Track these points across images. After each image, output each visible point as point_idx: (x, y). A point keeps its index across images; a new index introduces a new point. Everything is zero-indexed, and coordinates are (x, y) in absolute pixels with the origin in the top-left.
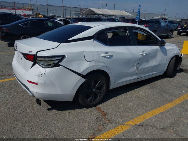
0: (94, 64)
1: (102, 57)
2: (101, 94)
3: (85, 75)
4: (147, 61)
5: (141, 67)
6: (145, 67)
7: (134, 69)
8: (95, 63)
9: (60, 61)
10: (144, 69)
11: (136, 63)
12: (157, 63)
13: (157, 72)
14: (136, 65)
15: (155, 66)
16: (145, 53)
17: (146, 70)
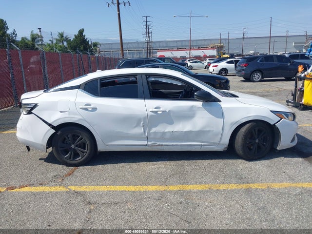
0: (67, 116)
1: (81, 108)
2: (85, 154)
3: (55, 126)
4: (171, 123)
5: (153, 130)
6: (166, 131)
7: (140, 130)
8: (69, 114)
9: (32, 109)
10: (164, 133)
11: (142, 123)
12: (197, 129)
13: (203, 144)
14: (142, 125)
15: (190, 132)
16: (161, 109)
17: (168, 136)
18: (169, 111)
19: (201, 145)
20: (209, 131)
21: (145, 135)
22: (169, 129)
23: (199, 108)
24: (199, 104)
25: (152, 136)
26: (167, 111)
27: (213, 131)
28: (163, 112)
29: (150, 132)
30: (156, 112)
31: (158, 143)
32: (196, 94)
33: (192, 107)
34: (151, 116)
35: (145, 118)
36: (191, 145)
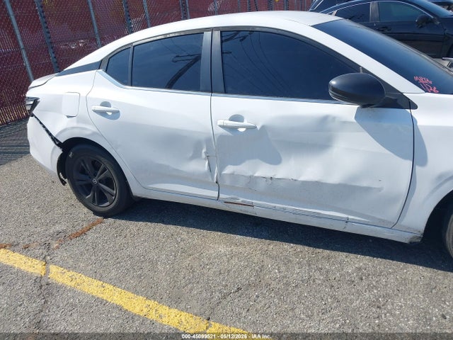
0: (75, 124)
1: (94, 111)
2: (113, 198)
3: (62, 141)
5: (229, 170)
6: (256, 175)
7: (201, 166)
8: (78, 122)
9: (33, 107)
10: (252, 179)
11: (204, 151)
12: (335, 178)
13: (350, 217)
14: (204, 156)
15: (317, 185)
16: (246, 123)
17: (262, 186)
18: (263, 127)
19: (347, 221)
20: (368, 189)
21: (213, 179)
22: (263, 170)
23: (345, 123)
24: (346, 111)
25: (228, 182)
26: (259, 127)
27: (380, 190)
28: (248, 128)
29: (223, 172)
30: (233, 129)
31: (240, 200)
32: (333, 82)
33: (325, 119)
34: (222, 137)
35: (208, 141)
36: (319, 216)
